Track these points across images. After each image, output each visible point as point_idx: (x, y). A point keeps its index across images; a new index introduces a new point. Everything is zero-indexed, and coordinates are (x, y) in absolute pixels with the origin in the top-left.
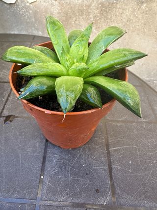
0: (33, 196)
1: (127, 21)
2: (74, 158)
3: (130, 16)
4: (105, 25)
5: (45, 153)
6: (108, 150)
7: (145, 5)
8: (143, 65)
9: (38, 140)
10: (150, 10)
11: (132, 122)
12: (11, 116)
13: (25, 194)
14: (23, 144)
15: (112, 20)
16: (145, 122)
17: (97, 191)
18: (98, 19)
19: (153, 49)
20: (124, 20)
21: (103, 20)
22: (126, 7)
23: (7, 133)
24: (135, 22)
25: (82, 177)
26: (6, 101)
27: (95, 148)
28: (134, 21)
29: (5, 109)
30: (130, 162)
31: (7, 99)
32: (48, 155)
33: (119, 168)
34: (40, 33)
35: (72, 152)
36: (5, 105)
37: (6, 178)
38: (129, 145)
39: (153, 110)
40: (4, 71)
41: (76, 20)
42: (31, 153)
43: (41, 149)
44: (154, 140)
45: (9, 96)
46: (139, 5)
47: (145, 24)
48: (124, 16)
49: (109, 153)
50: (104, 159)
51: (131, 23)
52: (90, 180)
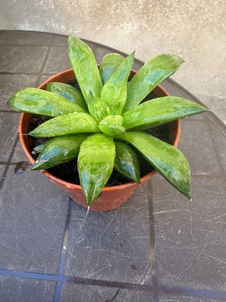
0: (53, 271)
2: (106, 223)
4: (160, 16)
5: (69, 216)
6: (151, 214)
8: (215, 77)
9: (60, 197)
12: (24, 162)
13: (43, 268)
14: (41, 203)
15: (172, 9)
16: (205, 176)
17: (134, 267)
18: (151, 6)
21: (158, 9)
23: (19, 187)
24: (207, 13)
25: (116, 249)
27: (134, 211)
30: (179, 232)
32: (72, 219)
33: (164, 238)
34: (63, 27)
35: (105, 215)
36: (15, 146)
37: (19, 247)
38: (180, 208)
39: (219, 158)
41: (117, 9)
42: (51, 215)
43: (63, 210)
44: (215, 202)
47: (223, 16)
49: (152, 218)
50: (146, 227)
51: (202, 13)
52: (125, 253)
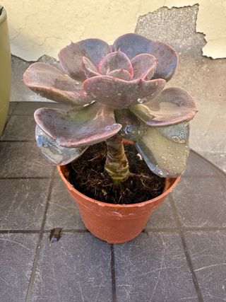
1: (185, 84)
3: (188, 78)
7: (205, 66)
10: (212, 72)
11: (216, 229)
19: (218, 117)
20: (181, 83)
22: (182, 68)
26: (47, 208)
28: (193, 83)
29: (47, 219)
31: (48, 204)
40: (34, 160)
45: (49, 199)
46: (198, 65)
48: (181, 78)
